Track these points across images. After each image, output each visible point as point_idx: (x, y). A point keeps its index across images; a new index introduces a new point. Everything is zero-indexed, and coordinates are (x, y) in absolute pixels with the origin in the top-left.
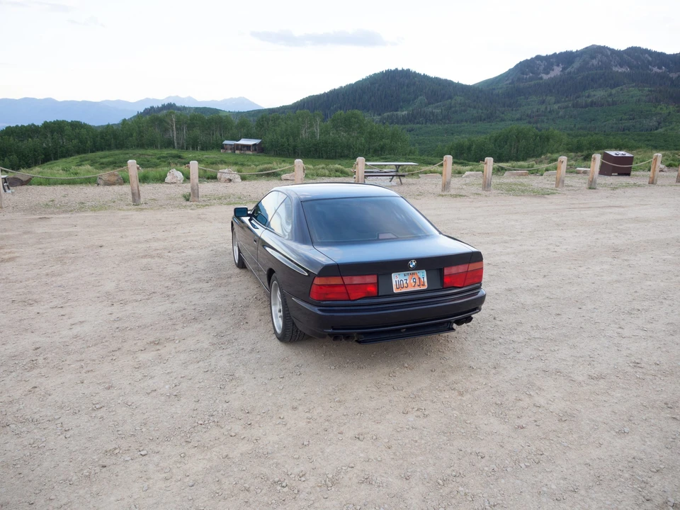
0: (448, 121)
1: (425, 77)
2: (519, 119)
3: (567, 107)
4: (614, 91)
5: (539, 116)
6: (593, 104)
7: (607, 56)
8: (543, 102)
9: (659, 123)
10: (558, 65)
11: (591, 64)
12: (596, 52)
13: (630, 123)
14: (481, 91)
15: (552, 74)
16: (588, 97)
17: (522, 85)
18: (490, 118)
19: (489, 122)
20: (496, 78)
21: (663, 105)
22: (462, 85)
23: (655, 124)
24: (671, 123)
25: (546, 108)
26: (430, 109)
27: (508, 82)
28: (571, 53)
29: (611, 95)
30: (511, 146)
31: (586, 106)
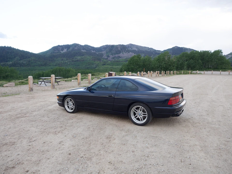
0: (29, 66)
1: (18, 50)
2: (56, 65)
3: (70, 61)
4: (83, 57)
5: (61, 64)
6: (77, 61)
7: (79, 47)
8: (62, 60)
9: (96, 66)
10: (65, 49)
11: (75, 49)
12: (76, 45)
13: (89, 66)
14: (41, 56)
15: (64, 51)
16: (76, 58)
17: (55, 54)
18: (45, 65)
19: (45, 66)
20: (45, 52)
21: (96, 61)
22: (33, 53)
23: (95, 66)
24: (99, 66)
25: (64, 62)
26: (21, 62)
27: (50, 53)
28: (69, 45)
29: (82, 58)
30: (58, 74)
31: (76, 61)
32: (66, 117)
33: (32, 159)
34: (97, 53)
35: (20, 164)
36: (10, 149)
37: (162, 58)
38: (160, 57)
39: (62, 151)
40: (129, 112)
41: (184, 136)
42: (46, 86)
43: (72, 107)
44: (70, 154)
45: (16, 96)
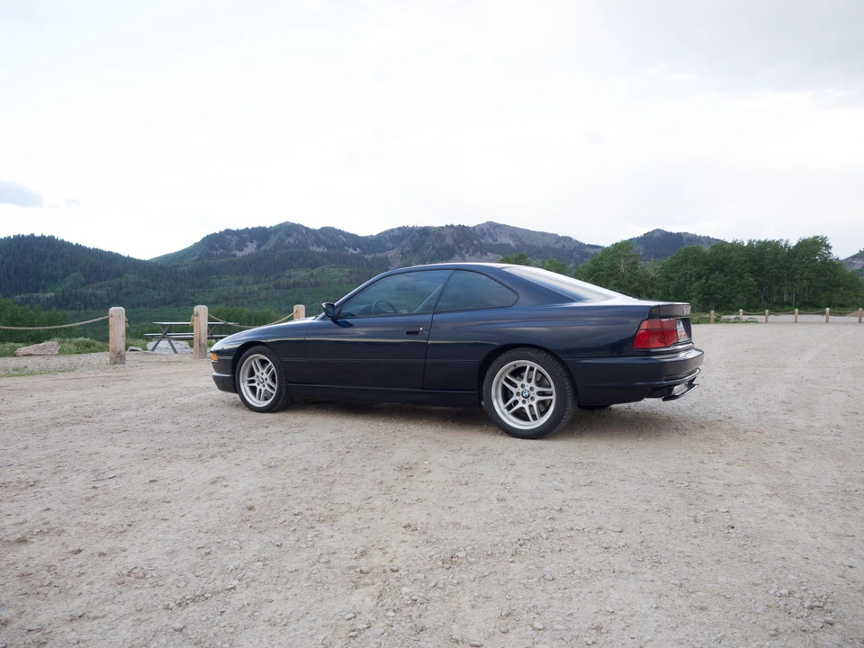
1: (79, 248)
2: (215, 302)
3: (267, 288)
4: (315, 272)
5: (237, 298)
6: (295, 285)
7: (302, 234)
8: (240, 283)
10: (252, 242)
11: (287, 241)
12: (289, 229)
14: (161, 268)
15: (247, 251)
16: (290, 277)
17: (212, 262)
18: (176, 301)
20: (178, 253)
22: (135, 260)
25: (245, 289)
26: (89, 290)
27: (195, 258)
28: (264, 228)
29: (312, 275)
31: (289, 288)
32: (243, 423)
33: (97, 522)
34: (369, 257)
35: (52, 534)
36: (18, 497)
37: (606, 264)
38: (600, 262)
39: (220, 502)
40: (484, 387)
41: (702, 462)
42: (176, 352)
43: (266, 390)
44: (251, 508)
45: (60, 376)
